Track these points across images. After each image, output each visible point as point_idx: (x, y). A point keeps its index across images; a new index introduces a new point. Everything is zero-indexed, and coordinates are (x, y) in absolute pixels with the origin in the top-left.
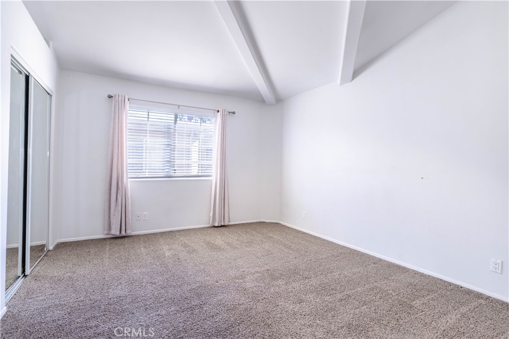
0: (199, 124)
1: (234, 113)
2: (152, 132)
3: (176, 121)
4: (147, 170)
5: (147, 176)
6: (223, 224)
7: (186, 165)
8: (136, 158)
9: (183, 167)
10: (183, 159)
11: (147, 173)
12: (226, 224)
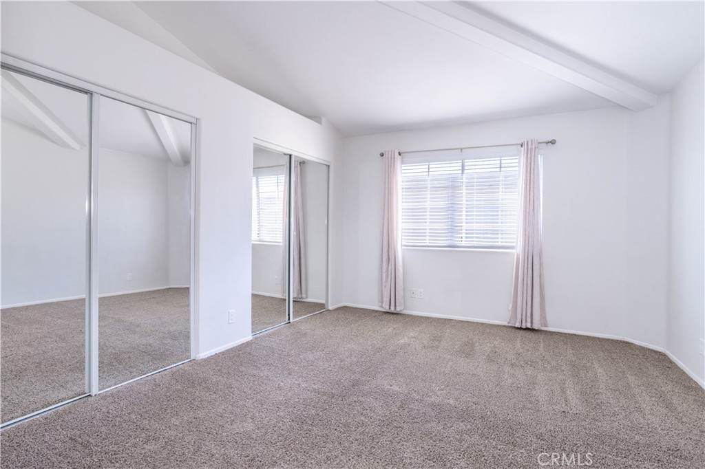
0: (498, 170)
1: (553, 142)
2: (434, 188)
3: (463, 169)
4: (428, 238)
5: (428, 244)
6: (529, 326)
7: (476, 230)
8: (412, 222)
9: (473, 233)
10: (473, 223)
11: (428, 241)
12: (536, 326)
